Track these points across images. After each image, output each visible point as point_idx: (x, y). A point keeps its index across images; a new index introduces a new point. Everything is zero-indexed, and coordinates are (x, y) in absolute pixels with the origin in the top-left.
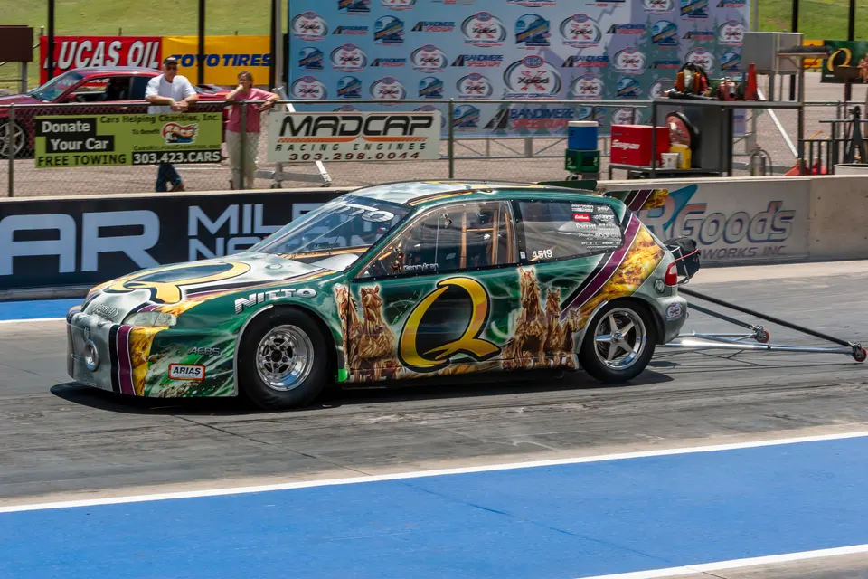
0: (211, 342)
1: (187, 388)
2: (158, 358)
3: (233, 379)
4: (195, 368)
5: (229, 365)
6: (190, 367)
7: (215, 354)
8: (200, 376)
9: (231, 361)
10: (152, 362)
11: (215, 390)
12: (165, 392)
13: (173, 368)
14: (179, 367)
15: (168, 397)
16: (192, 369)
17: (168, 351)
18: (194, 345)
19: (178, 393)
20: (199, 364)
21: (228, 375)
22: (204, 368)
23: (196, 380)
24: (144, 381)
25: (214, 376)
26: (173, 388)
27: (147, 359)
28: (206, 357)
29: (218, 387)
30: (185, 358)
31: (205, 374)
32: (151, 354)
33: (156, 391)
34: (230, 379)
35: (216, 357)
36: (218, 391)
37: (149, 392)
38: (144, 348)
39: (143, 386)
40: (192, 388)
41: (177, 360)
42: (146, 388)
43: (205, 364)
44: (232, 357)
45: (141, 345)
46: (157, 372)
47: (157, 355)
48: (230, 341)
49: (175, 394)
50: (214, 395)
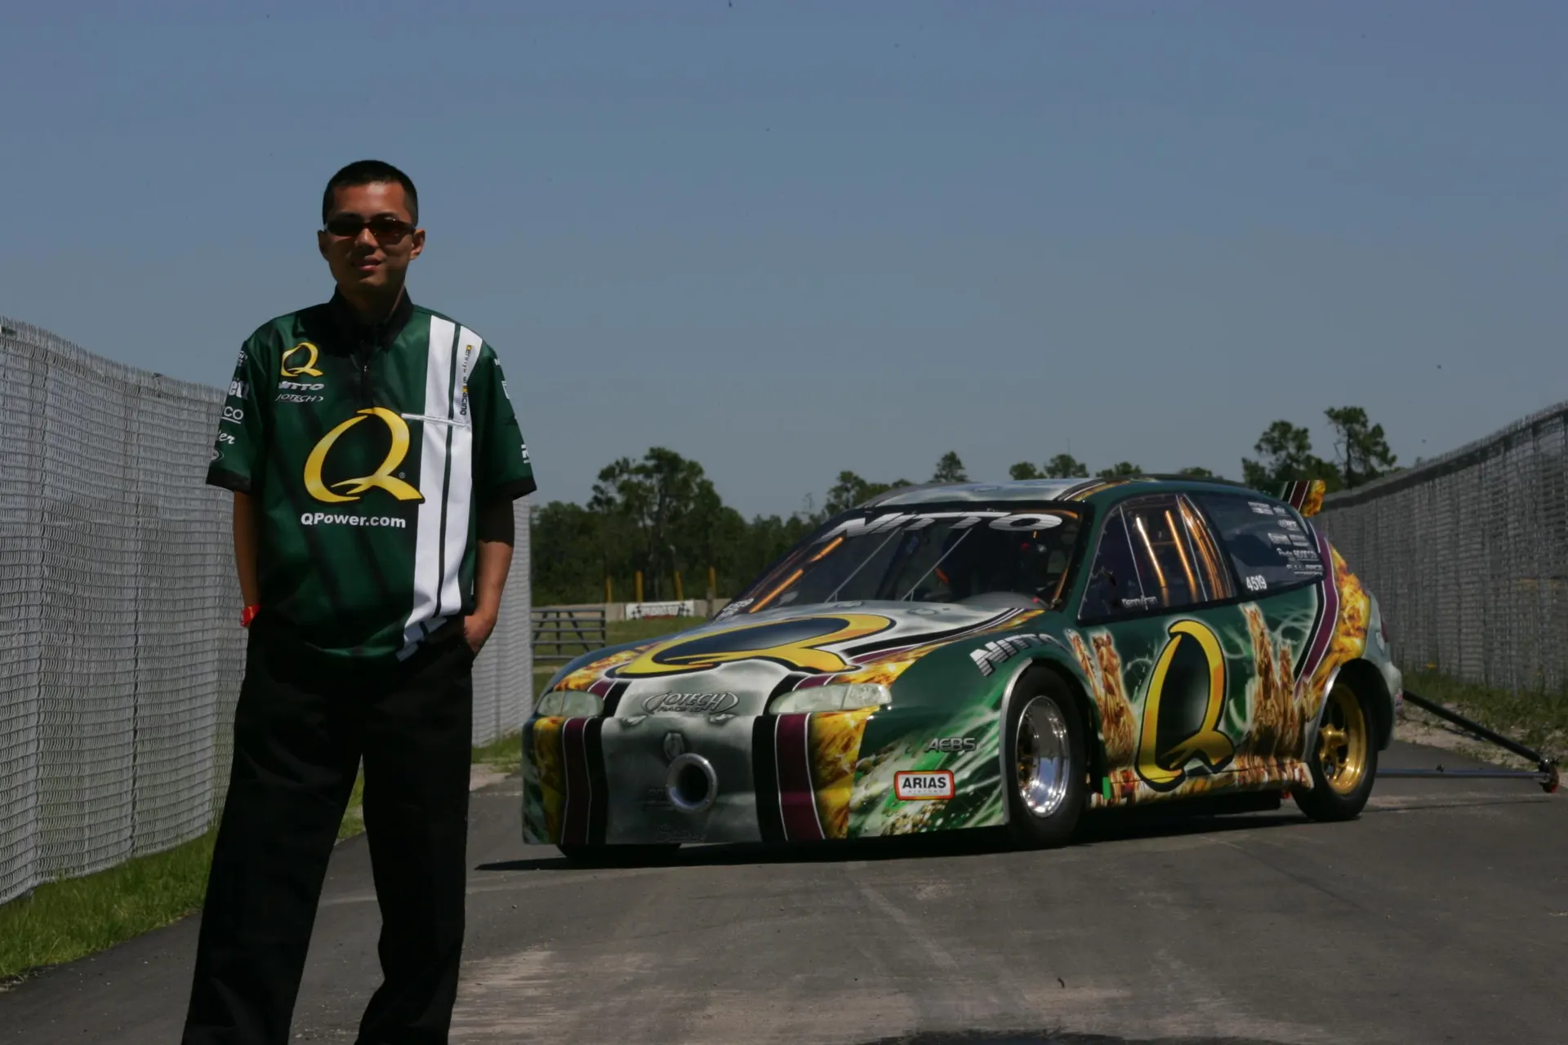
0: (957, 729)
1: (927, 815)
2: (876, 763)
3: (1000, 793)
4: (937, 777)
5: (990, 768)
6: (929, 777)
7: (968, 748)
8: (947, 791)
9: (996, 759)
10: (864, 771)
11: (972, 816)
12: (893, 825)
13: (901, 780)
14: (911, 777)
15: (898, 832)
16: (932, 779)
17: (892, 749)
18: (933, 736)
19: (914, 825)
20: (943, 769)
21: (994, 786)
22: (952, 776)
23: (941, 799)
24: (846, 810)
25: (970, 788)
26: (905, 817)
27: (852, 767)
28: (953, 757)
29: (977, 809)
30: (921, 760)
31: (955, 787)
32: (860, 757)
33: (875, 824)
34: (996, 793)
35: (970, 755)
36: (978, 817)
37: (859, 828)
38: (846, 747)
39: (845, 818)
40: (934, 817)
41: (908, 764)
42: (852, 821)
43: (953, 768)
44: (996, 752)
45: (840, 743)
46: (876, 789)
47: (873, 758)
48: (990, 724)
49: (908, 828)
50: (970, 825)
